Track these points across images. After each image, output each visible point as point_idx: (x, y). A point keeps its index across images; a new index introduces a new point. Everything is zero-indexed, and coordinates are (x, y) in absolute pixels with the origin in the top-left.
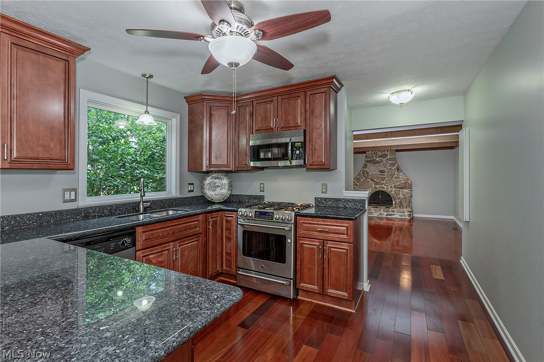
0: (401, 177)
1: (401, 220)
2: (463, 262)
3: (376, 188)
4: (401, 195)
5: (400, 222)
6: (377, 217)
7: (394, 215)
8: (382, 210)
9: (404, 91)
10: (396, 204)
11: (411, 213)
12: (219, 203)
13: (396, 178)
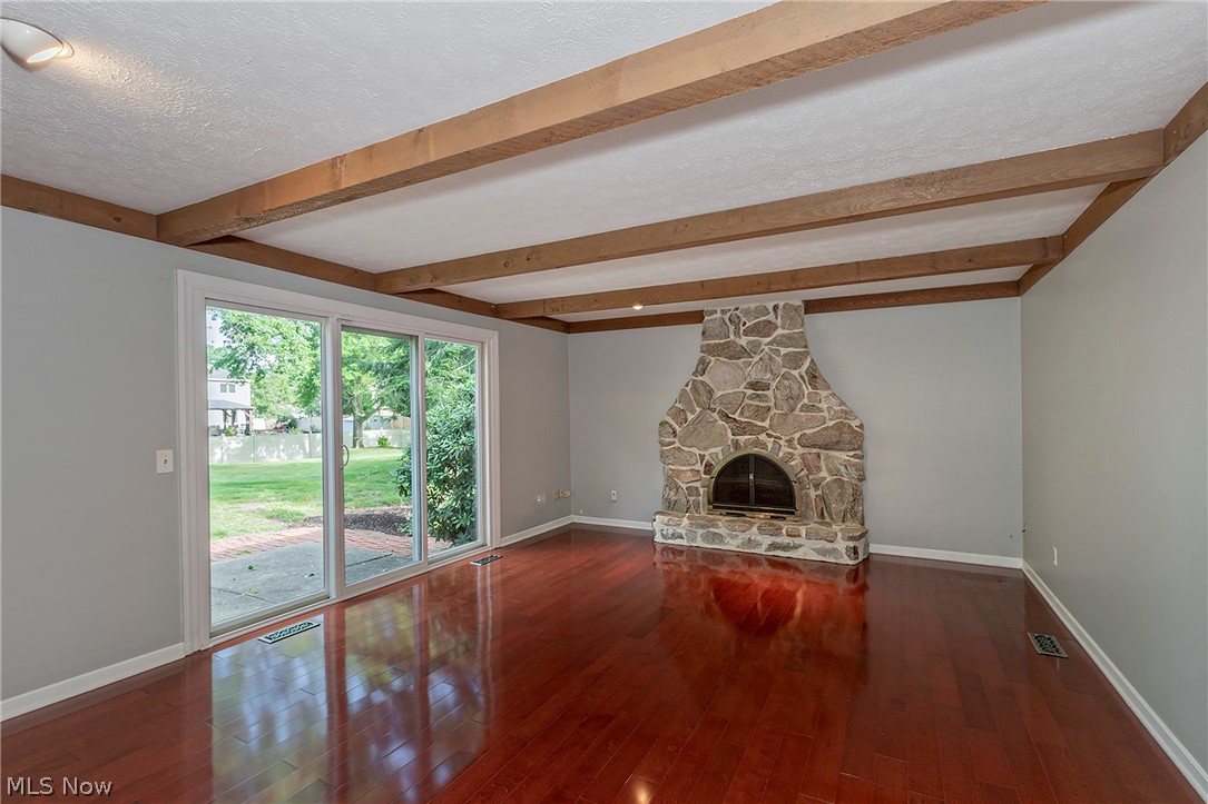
0: (824, 405)
1: (824, 569)
3: (736, 444)
4: (824, 473)
6: (739, 554)
7: (796, 547)
8: (755, 529)
10: (805, 506)
11: (860, 545)
13: (807, 408)
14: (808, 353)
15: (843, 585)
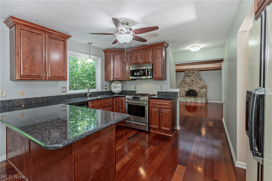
0: (202, 83)
1: (202, 103)
3: (189, 88)
4: (201, 92)
5: (201, 104)
6: (190, 102)
7: (198, 101)
8: (192, 99)
9: (196, 46)
10: (199, 96)
11: (206, 100)
12: (118, 94)
13: (199, 83)
14: (199, 76)
15: (204, 105)
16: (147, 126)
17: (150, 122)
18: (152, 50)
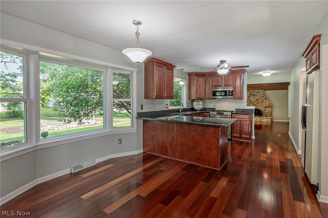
0: (267, 102)
2: (289, 133)
4: (267, 111)
5: (266, 123)
7: (263, 120)
8: (258, 118)
9: (267, 72)
10: (264, 115)
11: (272, 119)
12: (199, 110)
13: (264, 103)
14: (265, 96)
15: (269, 124)
16: (229, 135)
17: (232, 132)
18: (232, 75)
